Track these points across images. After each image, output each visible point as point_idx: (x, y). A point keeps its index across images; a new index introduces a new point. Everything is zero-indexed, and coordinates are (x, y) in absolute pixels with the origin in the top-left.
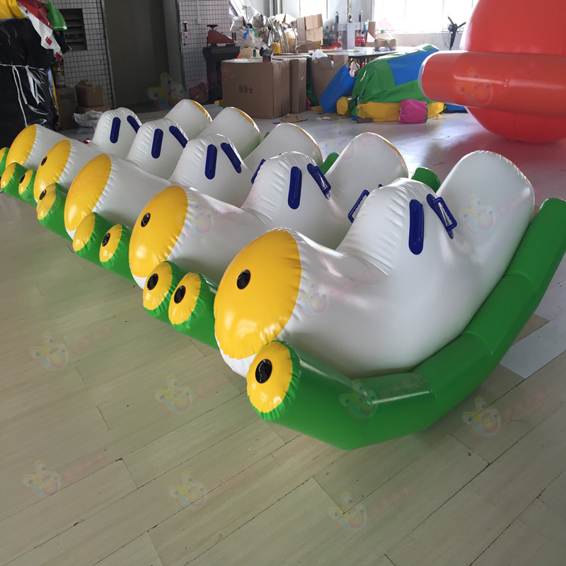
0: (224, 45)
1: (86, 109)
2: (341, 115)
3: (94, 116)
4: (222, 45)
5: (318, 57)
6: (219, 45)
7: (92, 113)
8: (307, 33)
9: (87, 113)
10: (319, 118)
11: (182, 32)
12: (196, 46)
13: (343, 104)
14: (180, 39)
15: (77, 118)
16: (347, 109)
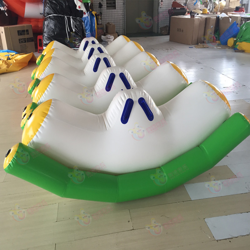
0: (180, 8)
1: (107, 34)
2: (229, 47)
3: (109, 37)
4: (178, 8)
5: (223, 16)
6: (177, 8)
7: (109, 36)
8: (230, 3)
9: (106, 36)
10: (215, 47)
11: (160, 2)
12: (166, 9)
13: (231, 41)
14: (159, 5)
15: (103, 38)
16: (233, 44)
